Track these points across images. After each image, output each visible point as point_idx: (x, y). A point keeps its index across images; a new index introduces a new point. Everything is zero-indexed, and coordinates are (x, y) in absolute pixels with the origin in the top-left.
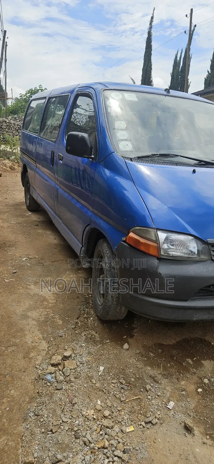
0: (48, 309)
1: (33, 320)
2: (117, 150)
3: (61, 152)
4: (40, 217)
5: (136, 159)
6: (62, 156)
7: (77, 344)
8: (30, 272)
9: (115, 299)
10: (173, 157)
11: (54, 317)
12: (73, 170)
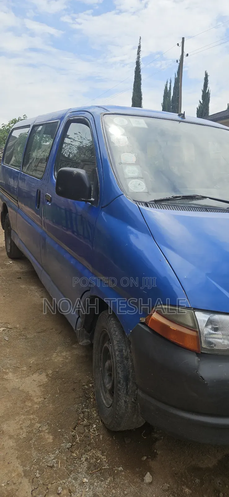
0: (32, 414)
1: (11, 437)
2: (126, 191)
3: (50, 192)
4: (24, 266)
5: (153, 204)
6: (51, 196)
7: (75, 479)
8: (8, 350)
9: (129, 405)
10: (200, 200)
11: (40, 429)
12: (63, 211)
